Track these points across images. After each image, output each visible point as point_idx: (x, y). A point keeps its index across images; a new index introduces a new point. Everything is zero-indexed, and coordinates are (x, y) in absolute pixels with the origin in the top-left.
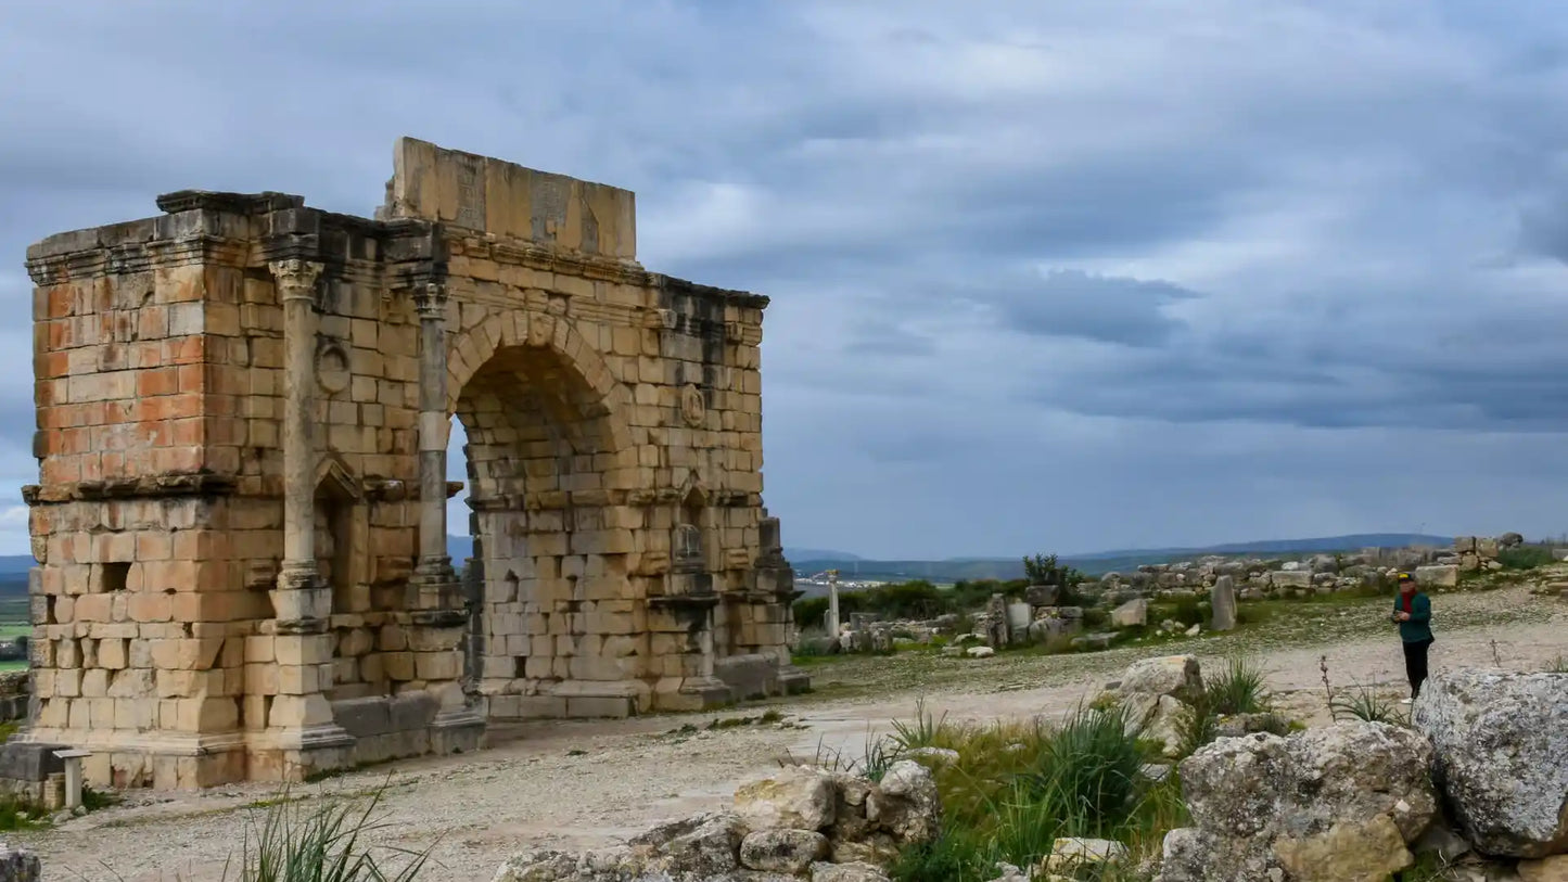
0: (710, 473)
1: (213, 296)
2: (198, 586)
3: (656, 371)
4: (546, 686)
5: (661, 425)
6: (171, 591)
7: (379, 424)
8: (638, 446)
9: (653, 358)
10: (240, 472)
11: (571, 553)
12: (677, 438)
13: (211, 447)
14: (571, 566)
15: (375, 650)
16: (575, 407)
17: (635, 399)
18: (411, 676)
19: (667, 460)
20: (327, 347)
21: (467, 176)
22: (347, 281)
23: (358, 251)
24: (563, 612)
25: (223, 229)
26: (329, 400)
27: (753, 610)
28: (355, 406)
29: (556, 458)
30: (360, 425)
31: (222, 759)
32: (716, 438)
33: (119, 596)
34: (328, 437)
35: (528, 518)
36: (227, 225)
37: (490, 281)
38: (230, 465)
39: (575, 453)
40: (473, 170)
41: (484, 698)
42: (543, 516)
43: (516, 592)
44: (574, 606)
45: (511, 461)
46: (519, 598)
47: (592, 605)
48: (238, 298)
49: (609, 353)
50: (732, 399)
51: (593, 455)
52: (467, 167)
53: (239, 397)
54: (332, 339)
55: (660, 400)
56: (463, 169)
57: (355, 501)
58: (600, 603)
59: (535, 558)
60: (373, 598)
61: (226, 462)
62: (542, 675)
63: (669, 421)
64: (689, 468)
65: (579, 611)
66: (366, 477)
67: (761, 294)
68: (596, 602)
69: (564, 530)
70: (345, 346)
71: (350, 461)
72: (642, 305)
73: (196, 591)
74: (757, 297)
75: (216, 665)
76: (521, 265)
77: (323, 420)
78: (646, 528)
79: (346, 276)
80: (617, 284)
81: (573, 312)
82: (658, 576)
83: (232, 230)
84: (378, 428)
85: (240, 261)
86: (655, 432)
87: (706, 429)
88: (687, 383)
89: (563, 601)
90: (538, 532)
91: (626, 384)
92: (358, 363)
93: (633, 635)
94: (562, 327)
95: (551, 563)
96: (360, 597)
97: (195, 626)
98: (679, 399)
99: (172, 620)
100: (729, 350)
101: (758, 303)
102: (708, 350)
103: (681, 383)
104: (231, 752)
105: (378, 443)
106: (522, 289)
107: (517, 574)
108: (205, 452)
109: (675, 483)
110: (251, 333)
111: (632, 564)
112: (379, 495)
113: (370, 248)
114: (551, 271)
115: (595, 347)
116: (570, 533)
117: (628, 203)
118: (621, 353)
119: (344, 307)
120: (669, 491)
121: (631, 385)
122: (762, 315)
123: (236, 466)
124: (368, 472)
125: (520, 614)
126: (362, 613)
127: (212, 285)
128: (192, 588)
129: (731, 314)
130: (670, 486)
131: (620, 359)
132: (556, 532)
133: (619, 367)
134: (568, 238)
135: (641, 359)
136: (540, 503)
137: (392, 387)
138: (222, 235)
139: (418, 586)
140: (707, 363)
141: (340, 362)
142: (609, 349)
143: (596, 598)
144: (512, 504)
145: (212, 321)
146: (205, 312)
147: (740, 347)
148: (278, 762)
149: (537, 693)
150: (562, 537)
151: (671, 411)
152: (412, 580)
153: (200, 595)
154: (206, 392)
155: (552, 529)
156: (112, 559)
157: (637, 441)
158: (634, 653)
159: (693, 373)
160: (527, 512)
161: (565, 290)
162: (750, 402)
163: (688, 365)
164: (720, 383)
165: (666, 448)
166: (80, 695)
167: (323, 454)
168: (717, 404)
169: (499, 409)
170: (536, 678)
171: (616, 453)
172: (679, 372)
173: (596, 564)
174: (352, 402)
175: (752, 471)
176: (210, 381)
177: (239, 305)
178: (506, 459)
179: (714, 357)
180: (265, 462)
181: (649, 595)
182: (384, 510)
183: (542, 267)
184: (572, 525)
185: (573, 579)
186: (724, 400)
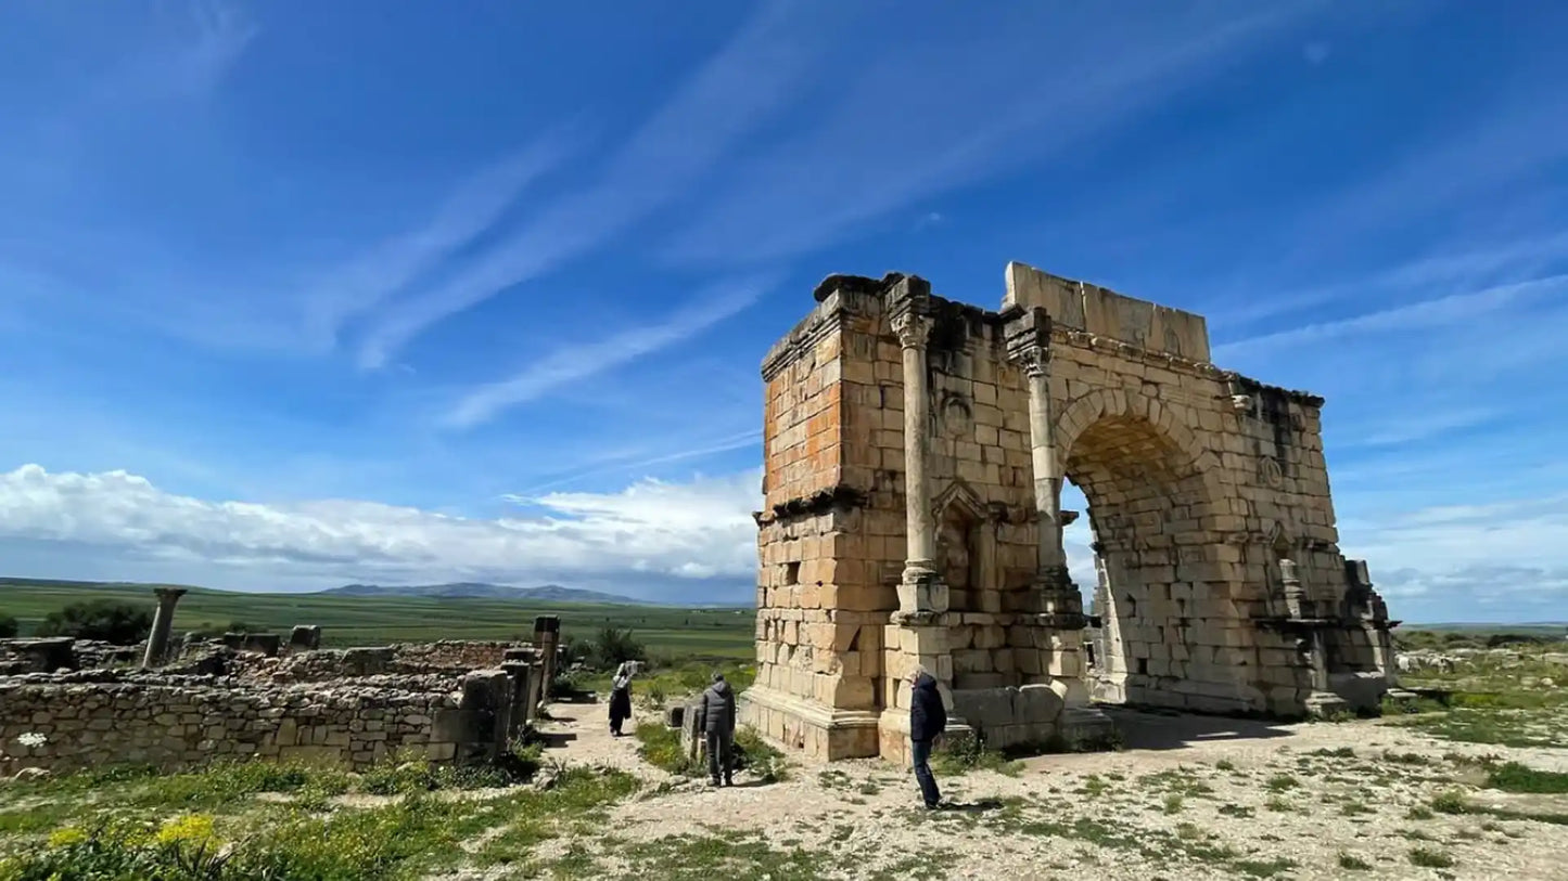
0: (1292, 525)
1: (849, 352)
2: (835, 579)
3: (1237, 444)
4: (1165, 684)
5: (1246, 485)
6: (820, 584)
7: (1002, 463)
8: (1229, 499)
9: (1233, 434)
10: (875, 489)
11: (1178, 581)
12: (1261, 496)
13: (848, 466)
14: (1179, 591)
15: (1007, 646)
16: (1171, 470)
17: (1222, 462)
18: (1038, 672)
19: (1255, 512)
20: (951, 400)
21: (1068, 294)
22: (968, 354)
23: (976, 333)
24: (1176, 627)
25: (857, 304)
26: (955, 440)
27: (1349, 634)
28: (979, 447)
29: (1158, 511)
30: (984, 462)
31: (854, 734)
32: (1294, 499)
33: (796, 588)
34: (955, 468)
35: (1139, 556)
36: (861, 303)
37: (1090, 366)
38: (866, 483)
39: (1174, 506)
40: (1072, 291)
41: (1115, 687)
42: (1151, 553)
43: (1134, 609)
44: (1184, 623)
45: (1122, 516)
46: (1137, 614)
47: (1201, 622)
48: (872, 356)
49: (1196, 428)
50: (1304, 472)
51: (1189, 506)
52: (1066, 288)
53: (872, 432)
54: (956, 394)
55: (1244, 465)
56: (1063, 290)
57: (983, 521)
58: (1208, 621)
59: (1148, 586)
60: (1003, 600)
61: (864, 480)
62: (1161, 673)
63: (1253, 482)
64: (1274, 519)
65: (1189, 626)
66: (990, 503)
67: (1318, 396)
68: (1204, 619)
69: (1170, 564)
70: (970, 402)
71: (977, 490)
72: (1220, 394)
73: (834, 583)
74: (1313, 398)
75: (853, 647)
76: (1116, 356)
77: (951, 454)
78: (1243, 563)
79: (966, 350)
80: (1198, 378)
81: (1164, 395)
82: (1260, 601)
83: (865, 305)
84: (1000, 466)
85: (874, 329)
86: (1242, 490)
87: (1284, 491)
88: (1264, 456)
89: (1174, 617)
90: (1148, 565)
91: (1215, 452)
92: (980, 415)
93: (1242, 648)
94: (1155, 405)
95: (1162, 588)
96: (990, 600)
97: (833, 612)
98: (1259, 467)
99: (820, 608)
100: (1296, 435)
101: (1315, 402)
102: (1278, 433)
103: (1259, 456)
104: (863, 728)
105: (1001, 477)
106: (1119, 374)
107: (1133, 596)
108: (841, 470)
109: (1264, 529)
110: (884, 383)
111: (1234, 591)
112: (1002, 517)
113: (987, 330)
114: (1142, 363)
115: (1185, 423)
116: (1175, 567)
117: (1201, 325)
118: (1206, 428)
119: (968, 373)
120: (1261, 535)
121: (1218, 454)
122: (1319, 412)
123: (871, 483)
124: (992, 499)
125: (1139, 626)
126: (993, 614)
127: (848, 344)
128: (831, 580)
129: (1293, 408)
130: (1260, 531)
131: (1207, 434)
132: (1163, 565)
133: (1205, 439)
134: (1155, 341)
135: (1225, 434)
136: (1148, 545)
137: (1011, 435)
138: (857, 308)
139: (1039, 591)
140: (1278, 443)
141: (964, 412)
142: (1196, 425)
143: (1204, 616)
144: (1127, 546)
145: (847, 370)
146: (842, 364)
147: (1304, 434)
148: (899, 744)
149: (1158, 688)
150: (1170, 570)
151: (1254, 475)
152: (1034, 587)
153: (836, 587)
154: (842, 424)
155: (1160, 562)
156: (791, 561)
157: (1228, 495)
158: (1244, 664)
159: (1268, 449)
160: (1138, 552)
161: (1156, 379)
162: (1318, 475)
163: (1262, 443)
164: (1290, 458)
165: (1253, 502)
166: (776, 663)
167: (950, 482)
168: (1291, 474)
169: (1109, 478)
170: (1156, 676)
171: (1210, 502)
172: (1257, 447)
173: (1201, 591)
174: (976, 443)
175: (1327, 526)
176: (847, 415)
177: (873, 362)
178: (1118, 515)
179: (1285, 438)
180: (896, 482)
181: (1252, 616)
182: (1007, 531)
183: (1135, 359)
184: (1177, 559)
185: (1182, 601)
186: (1297, 471)
